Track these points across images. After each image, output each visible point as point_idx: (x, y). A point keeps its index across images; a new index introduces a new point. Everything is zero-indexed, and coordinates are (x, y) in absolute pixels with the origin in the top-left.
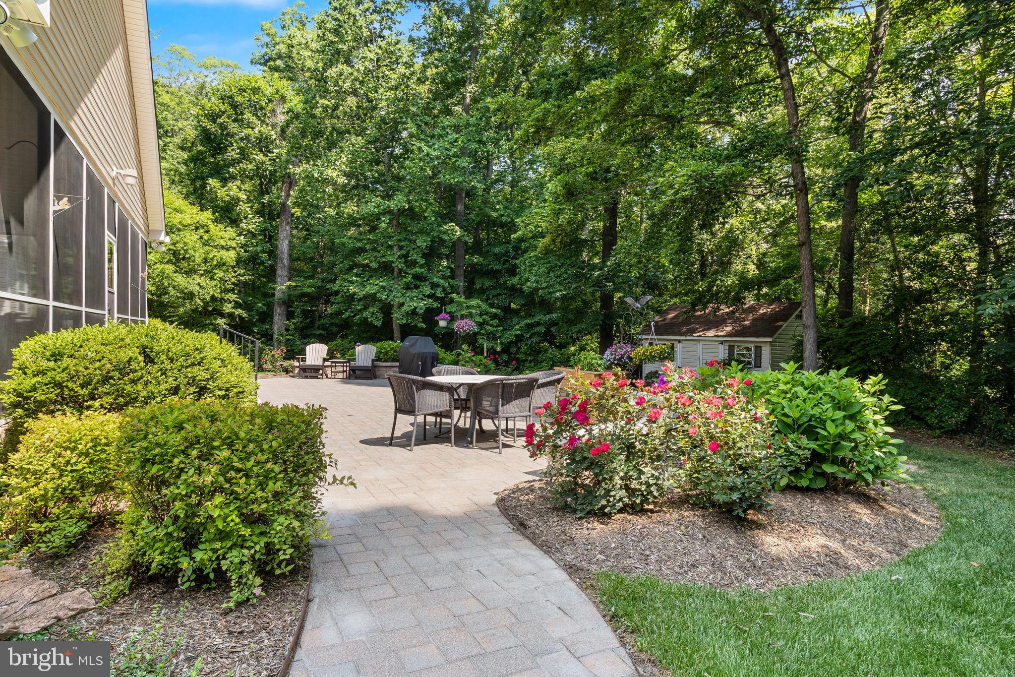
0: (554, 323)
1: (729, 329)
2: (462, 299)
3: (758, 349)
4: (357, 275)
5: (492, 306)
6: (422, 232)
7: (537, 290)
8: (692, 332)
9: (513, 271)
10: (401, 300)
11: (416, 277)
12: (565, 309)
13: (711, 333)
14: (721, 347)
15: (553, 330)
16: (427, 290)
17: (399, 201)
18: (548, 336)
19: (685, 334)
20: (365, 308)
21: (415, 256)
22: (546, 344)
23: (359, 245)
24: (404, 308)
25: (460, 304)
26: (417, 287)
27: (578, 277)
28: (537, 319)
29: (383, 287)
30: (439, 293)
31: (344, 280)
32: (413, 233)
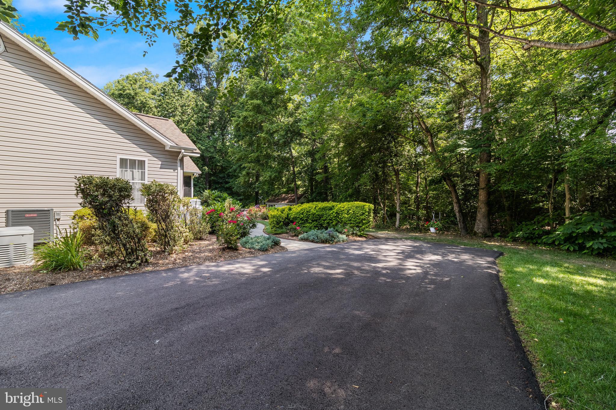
13: (283, 202)
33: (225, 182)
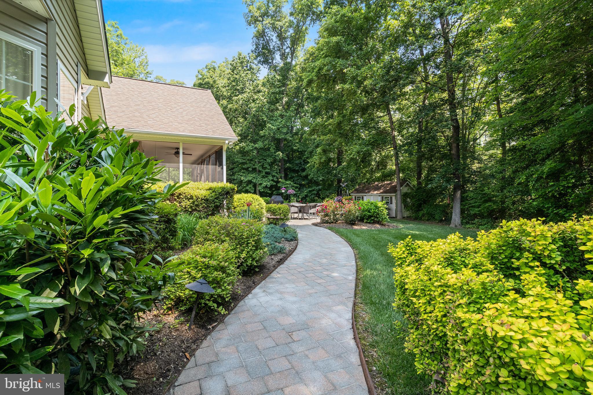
0: (320, 190)
1: (382, 191)
2: (284, 181)
3: (391, 198)
4: (243, 173)
5: (295, 183)
6: (268, 156)
7: (313, 178)
8: (369, 192)
9: (304, 170)
10: (261, 182)
11: (266, 173)
12: (324, 185)
13: (376, 192)
14: (379, 197)
15: (320, 192)
16: (271, 178)
17: (260, 144)
18: (318, 195)
19: (366, 193)
20: (247, 185)
21: (266, 166)
22: (317, 198)
23: (244, 161)
24: (263, 185)
25: (283, 183)
26: (267, 177)
27: (328, 173)
28: (313, 188)
29: (254, 177)
30: (275, 179)
31: (239, 175)
32: (265, 156)
33: (301, 170)
